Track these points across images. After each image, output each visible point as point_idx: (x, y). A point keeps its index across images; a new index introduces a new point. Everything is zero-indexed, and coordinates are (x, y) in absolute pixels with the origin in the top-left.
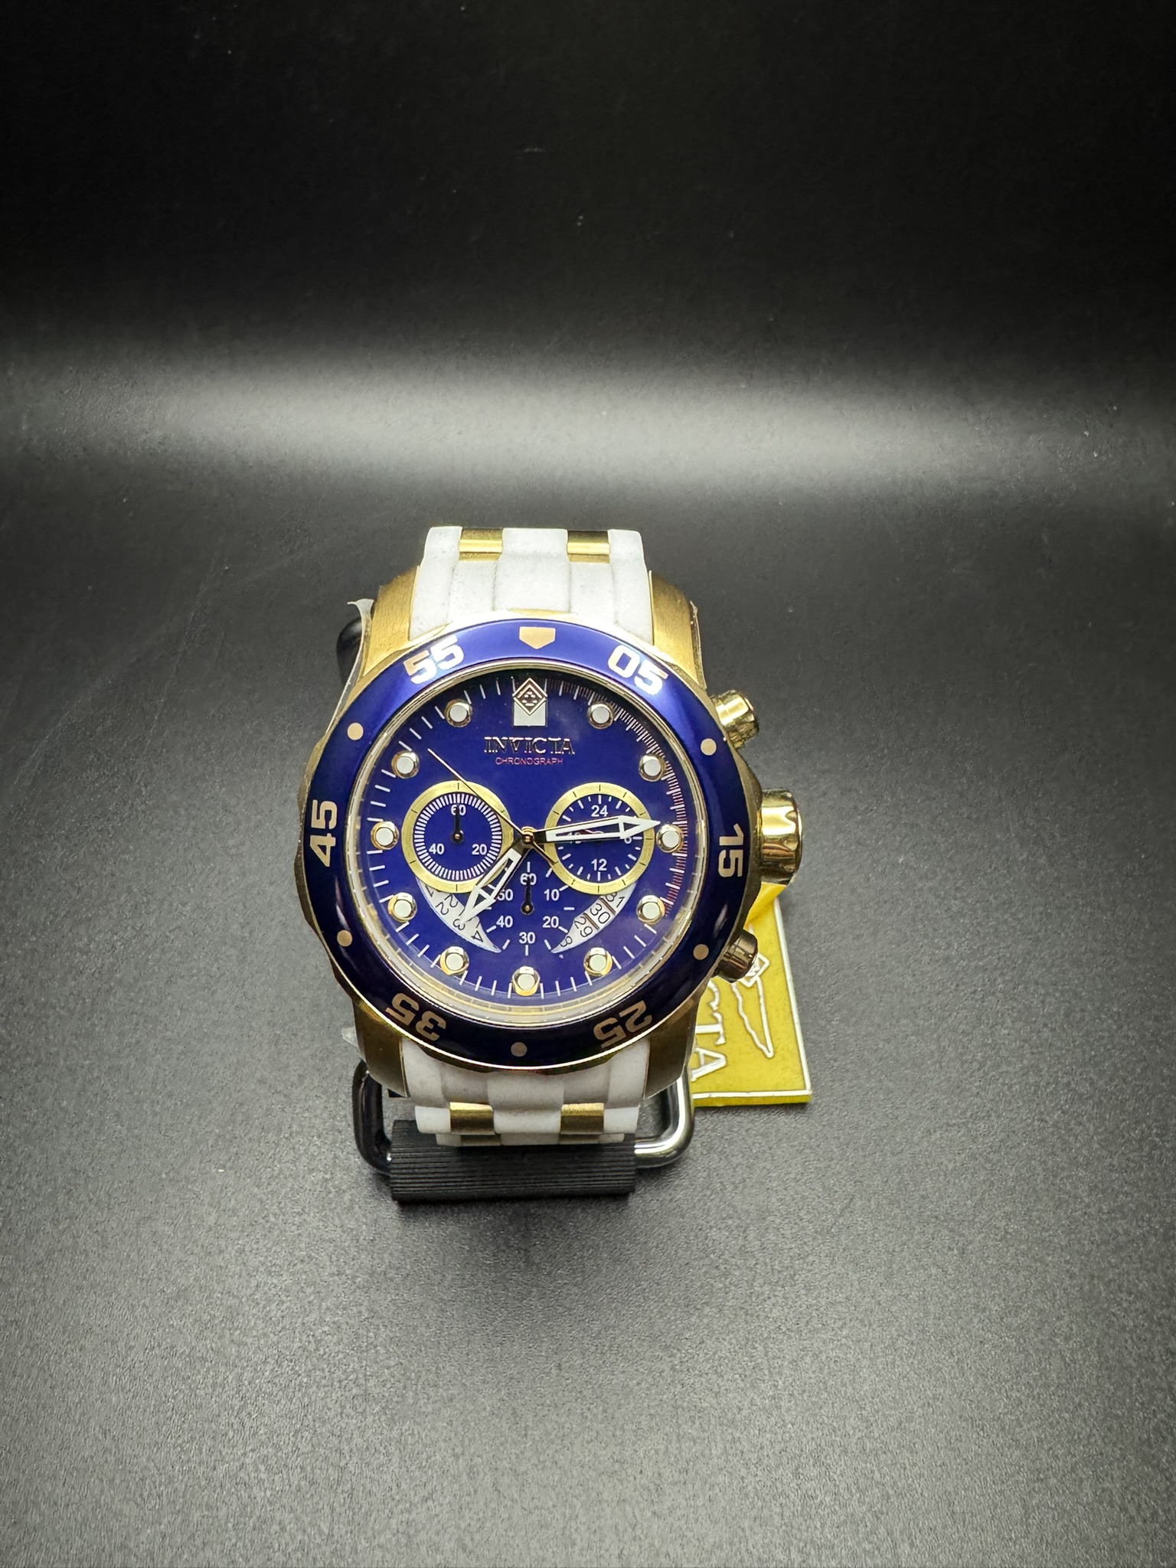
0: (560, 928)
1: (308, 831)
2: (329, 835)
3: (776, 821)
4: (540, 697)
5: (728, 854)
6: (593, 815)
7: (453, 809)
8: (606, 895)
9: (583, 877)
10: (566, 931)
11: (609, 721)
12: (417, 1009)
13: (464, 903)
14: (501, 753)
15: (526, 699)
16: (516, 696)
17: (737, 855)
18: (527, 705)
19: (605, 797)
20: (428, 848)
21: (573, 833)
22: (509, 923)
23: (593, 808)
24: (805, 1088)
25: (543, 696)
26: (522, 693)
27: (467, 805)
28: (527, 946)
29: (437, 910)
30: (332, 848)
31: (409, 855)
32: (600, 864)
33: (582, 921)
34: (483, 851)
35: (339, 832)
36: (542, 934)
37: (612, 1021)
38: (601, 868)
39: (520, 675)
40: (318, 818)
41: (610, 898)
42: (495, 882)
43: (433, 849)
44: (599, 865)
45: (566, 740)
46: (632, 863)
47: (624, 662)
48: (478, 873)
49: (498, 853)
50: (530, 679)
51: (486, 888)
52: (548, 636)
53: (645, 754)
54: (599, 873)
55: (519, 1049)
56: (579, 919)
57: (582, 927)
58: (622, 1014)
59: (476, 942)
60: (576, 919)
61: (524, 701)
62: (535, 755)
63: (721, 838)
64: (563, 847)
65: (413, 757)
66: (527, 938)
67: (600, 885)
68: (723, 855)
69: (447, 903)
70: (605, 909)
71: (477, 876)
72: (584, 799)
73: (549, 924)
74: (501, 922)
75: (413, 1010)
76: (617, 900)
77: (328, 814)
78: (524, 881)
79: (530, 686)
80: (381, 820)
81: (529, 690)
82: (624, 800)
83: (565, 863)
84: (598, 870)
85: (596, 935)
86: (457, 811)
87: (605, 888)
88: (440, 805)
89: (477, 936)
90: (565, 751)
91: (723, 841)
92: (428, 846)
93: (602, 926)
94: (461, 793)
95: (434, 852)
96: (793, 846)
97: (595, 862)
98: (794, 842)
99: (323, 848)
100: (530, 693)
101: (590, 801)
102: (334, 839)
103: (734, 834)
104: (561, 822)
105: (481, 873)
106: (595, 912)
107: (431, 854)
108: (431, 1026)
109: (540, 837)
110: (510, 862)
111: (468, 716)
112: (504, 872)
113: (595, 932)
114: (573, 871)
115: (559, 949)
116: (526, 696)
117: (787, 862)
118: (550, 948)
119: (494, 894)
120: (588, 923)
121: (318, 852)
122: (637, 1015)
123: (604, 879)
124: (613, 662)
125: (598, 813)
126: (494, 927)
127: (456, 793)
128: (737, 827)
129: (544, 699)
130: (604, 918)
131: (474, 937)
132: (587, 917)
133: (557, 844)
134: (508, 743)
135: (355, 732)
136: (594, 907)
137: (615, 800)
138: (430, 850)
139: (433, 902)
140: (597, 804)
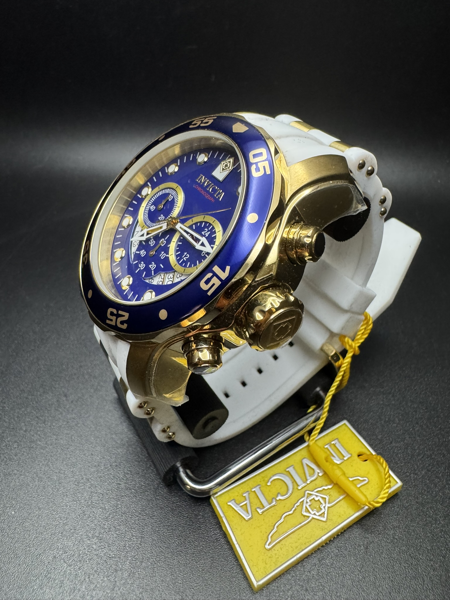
0: (153, 272)
4: (230, 167)
5: (212, 277)
7: (169, 196)
8: (177, 272)
9: (176, 257)
10: (153, 275)
17: (216, 282)
21: (190, 235)
22: (143, 255)
23: (205, 230)
27: (173, 197)
28: (139, 269)
31: (144, 204)
34: (162, 219)
36: (146, 269)
38: (184, 258)
44: (186, 256)
45: (223, 193)
46: (195, 265)
54: (182, 260)
57: (160, 279)
60: (161, 273)
61: (224, 166)
62: (209, 192)
63: (216, 266)
64: (182, 239)
65: (177, 168)
67: (178, 265)
68: (209, 275)
72: (206, 223)
78: (162, 241)
82: (217, 234)
83: (176, 246)
86: (170, 198)
87: (178, 268)
88: (168, 191)
90: (218, 198)
91: (216, 269)
94: (176, 192)
97: (185, 253)
101: (207, 225)
103: (224, 271)
104: (191, 226)
106: (169, 277)
111: (203, 162)
114: (176, 251)
115: (146, 280)
116: (226, 164)
118: (144, 276)
119: (148, 237)
120: (163, 279)
123: (181, 264)
125: (205, 233)
128: (228, 268)
133: (182, 236)
134: (205, 181)
136: (170, 275)
137: (215, 232)
140: (208, 229)
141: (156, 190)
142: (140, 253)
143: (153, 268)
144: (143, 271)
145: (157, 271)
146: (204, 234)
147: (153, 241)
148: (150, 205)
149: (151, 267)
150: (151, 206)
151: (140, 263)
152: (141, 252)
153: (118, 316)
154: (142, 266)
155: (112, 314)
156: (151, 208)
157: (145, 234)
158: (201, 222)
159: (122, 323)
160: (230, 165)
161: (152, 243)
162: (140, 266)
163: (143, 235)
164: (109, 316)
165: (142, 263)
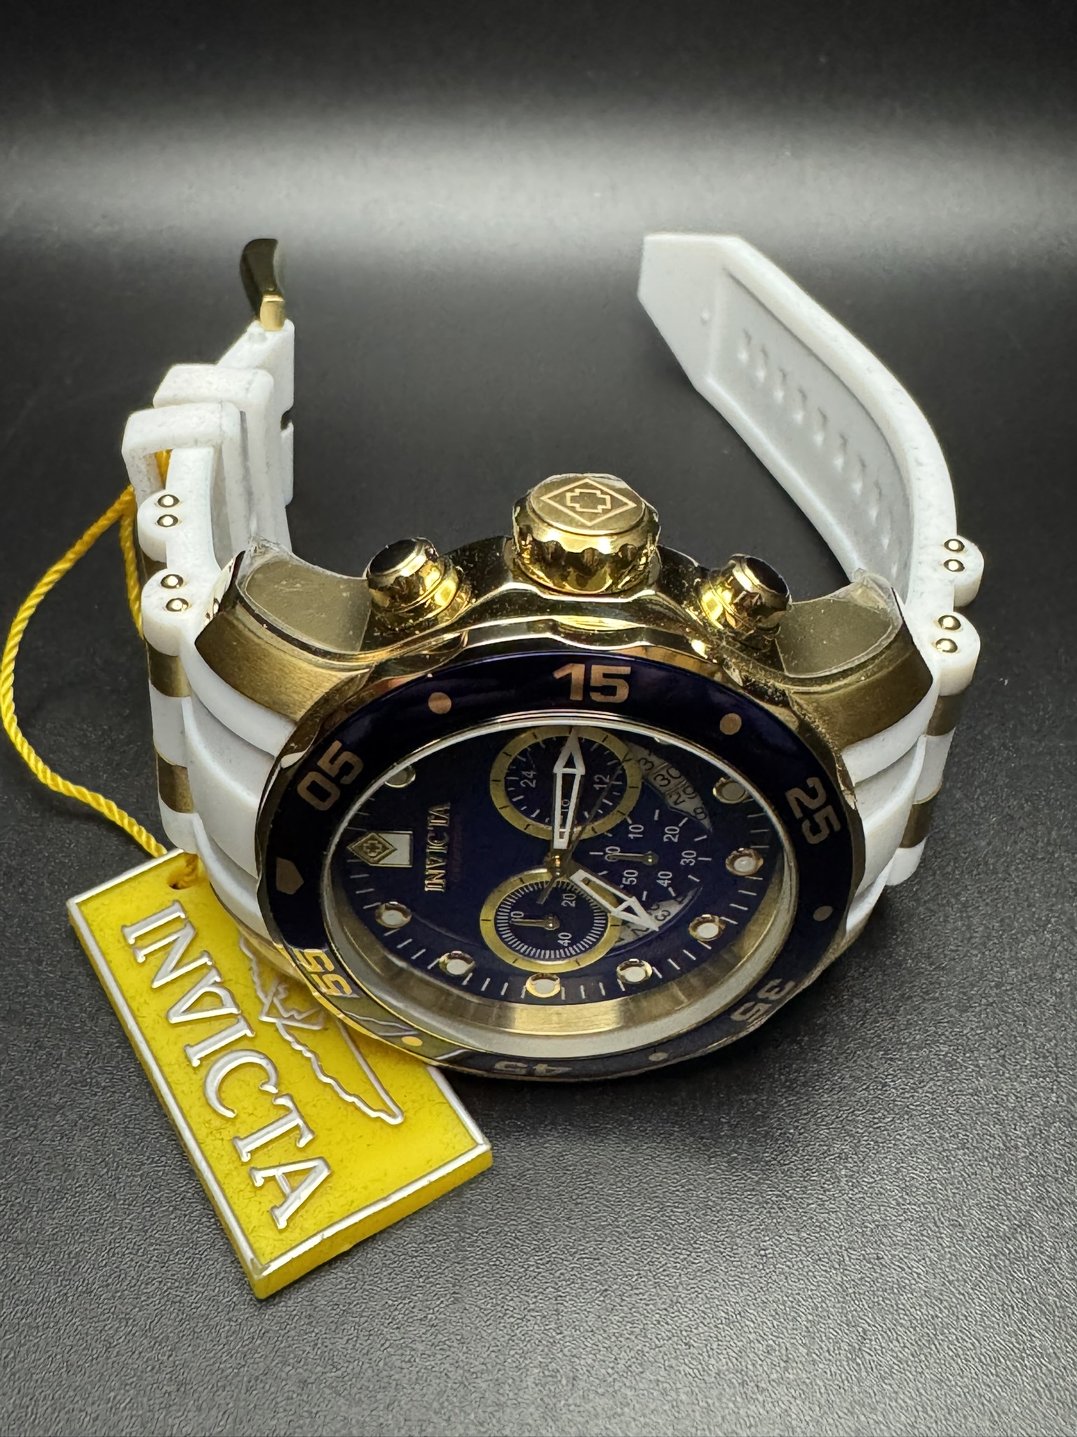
0: (680, 824)
10: (686, 816)
19: (510, 773)
27: (512, 910)
36: (686, 843)
44: (601, 782)
54: (616, 783)
65: (447, 957)
67: (629, 782)
72: (511, 796)
73: (674, 835)
87: (634, 776)
101: (513, 790)
111: (399, 910)
115: (706, 825)
118: (705, 836)
123: (622, 778)
127: (496, 920)
137: (515, 763)
140: (519, 781)
141: (522, 965)
142: (669, 885)
143: (676, 830)
144: (695, 846)
145: (673, 817)
146: (534, 782)
147: (627, 878)
148: (562, 951)
149: (677, 836)
150: (564, 948)
151: (687, 865)
152: (665, 885)
153: (808, 813)
154: (688, 858)
155: (815, 829)
156: (566, 943)
157: (624, 905)
158: (517, 805)
159: (813, 794)
160: (367, 842)
161: (631, 877)
162: (692, 862)
163: (629, 910)
164: (825, 833)
165: (685, 862)
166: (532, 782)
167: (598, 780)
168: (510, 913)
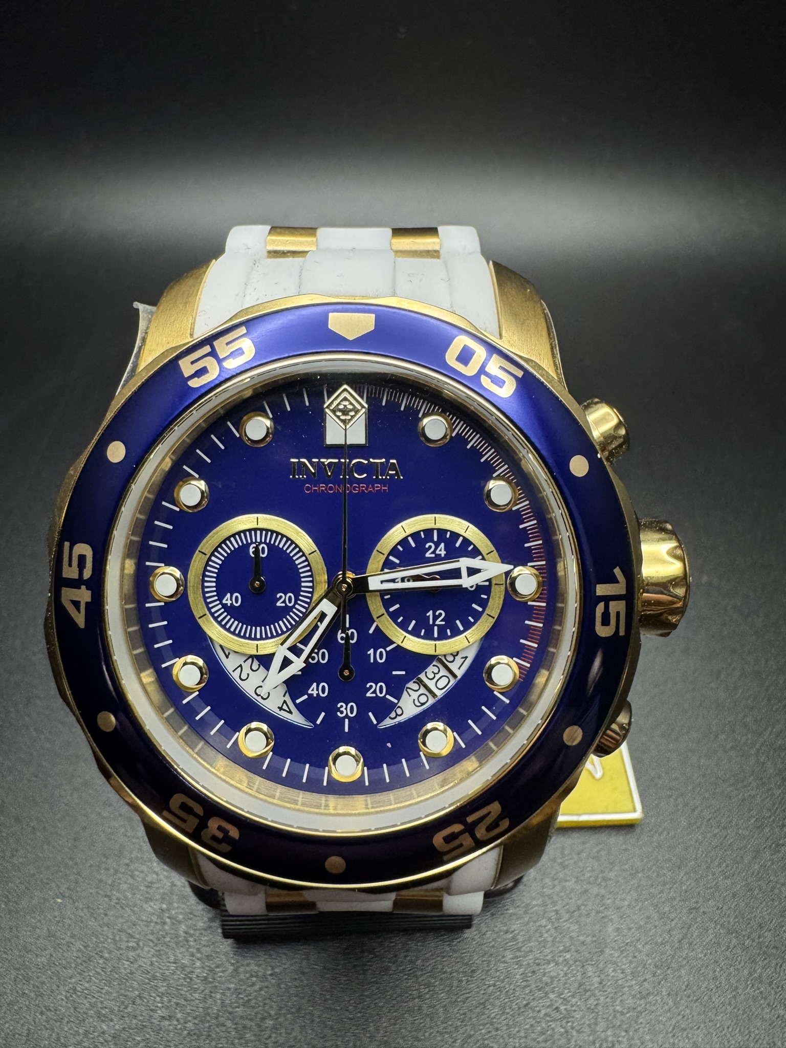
0: (388, 697)
1: (60, 583)
2: (83, 587)
3: (659, 560)
4: (359, 407)
5: (607, 607)
6: (428, 555)
7: (251, 550)
8: (445, 656)
9: (415, 633)
10: (396, 701)
11: (445, 437)
12: (201, 813)
13: (267, 668)
14: (313, 479)
15: (340, 410)
16: (328, 407)
17: (617, 607)
18: (343, 418)
19: (442, 532)
20: (220, 599)
21: (403, 580)
22: (323, 692)
23: (427, 546)
24: (635, 811)
25: (363, 407)
26: (335, 403)
27: (268, 545)
28: (347, 721)
29: (235, 676)
30: (87, 603)
31: (198, 608)
32: (437, 617)
33: (416, 687)
34: (290, 601)
35: (97, 584)
36: (365, 705)
37: (457, 828)
38: (438, 622)
39: (332, 381)
40: (70, 565)
41: (450, 658)
42: (305, 641)
43: (227, 600)
44: (435, 618)
45: (392, 461)
46: (477, 616)
47: (465, 356)
48: (285, 629)
49: (309, 604)
50: (345, 386)
51: (294, 650)
52: (366, 323)
53: (491, 478)
54: (436, 628)
55: (335, 862)
56: (412, 685)
57: (415, 695)
58: (470, 819)
59: (284, 715)
60: (408, 685)
61: (339, 414)
62: (353, 480)
63: (598, 586)
64: (390, 597)
65: (202, 485)
66: (347, 710)
67: (437, 642)
68: (600, 608)
69: (246, 667)
70: (443, 672)
71: (283, 633)
72: (415, 535)
73: (375, 692)
74: (313, 690)
75: (196, 816)
76: (459, 660)
77: (82, 559)
78: (342, 638)
79: (346, 396)
80: (163, 565)
81: (345, 399)
82: (466, 535)
83: (394, 616)
84: (434, 624)
85: (433, 706)
86: (256, 552)
87: (444, 647)
88: (235, 544)
89: (285, 707)
90: (391, 475)
91: (602, 590)
92: (221, 597)
93: (440, 694)
94: (261, 530)
95: (229, 602)
96: (680, 592)
97: (430, 613)
98: (683, 586)
99: (76, 604)
100: (346, 403)
101: (422, 537)
102: (89, 592)
103: (615, 580)
104: (388, 565)
105: (288, 629)
106: (431, 676)
107: (224, 606)
108: (220, 835)
109: (362, 584)
110: (323, 616)
111: (268, 433)
112: (316, 628)
113: (431, 701)
114: (403, 626)
115: (388, 723)
116: (341, 407)
117: (673, 612)
118: (375, 722)
119: (304, 656)
120: (423, 690)
121: (71, 609)
122: (488, 821)
123: (442, 636)
124: (451, 357)
125: (434, 552)
126: (306, 697)
127: (255, 530)
128: (617, 571)
129: (364, 410)
130: (442, 683)
131: (281, 709)
132: (420, 682)
133: (383, 593)
134: (320, 467)
135: (116, 452)
136: (431, 670)
137: (455, 536)
138: (224, 601)
139: (229, 665)
140: (432, 541)
141: (197, 562)
142: (310, 696)
143: (381, 692)
144: (362, 714)
145: (397, 689)
149: (373, 695)
151: (338, 710)
152: (310, 692)
158: (403, 543)
160: (351, 404)
162: (342, 713)
165: (342, 706)
166: (432, 553)
167: (437, 613)
168: (265, 543)
